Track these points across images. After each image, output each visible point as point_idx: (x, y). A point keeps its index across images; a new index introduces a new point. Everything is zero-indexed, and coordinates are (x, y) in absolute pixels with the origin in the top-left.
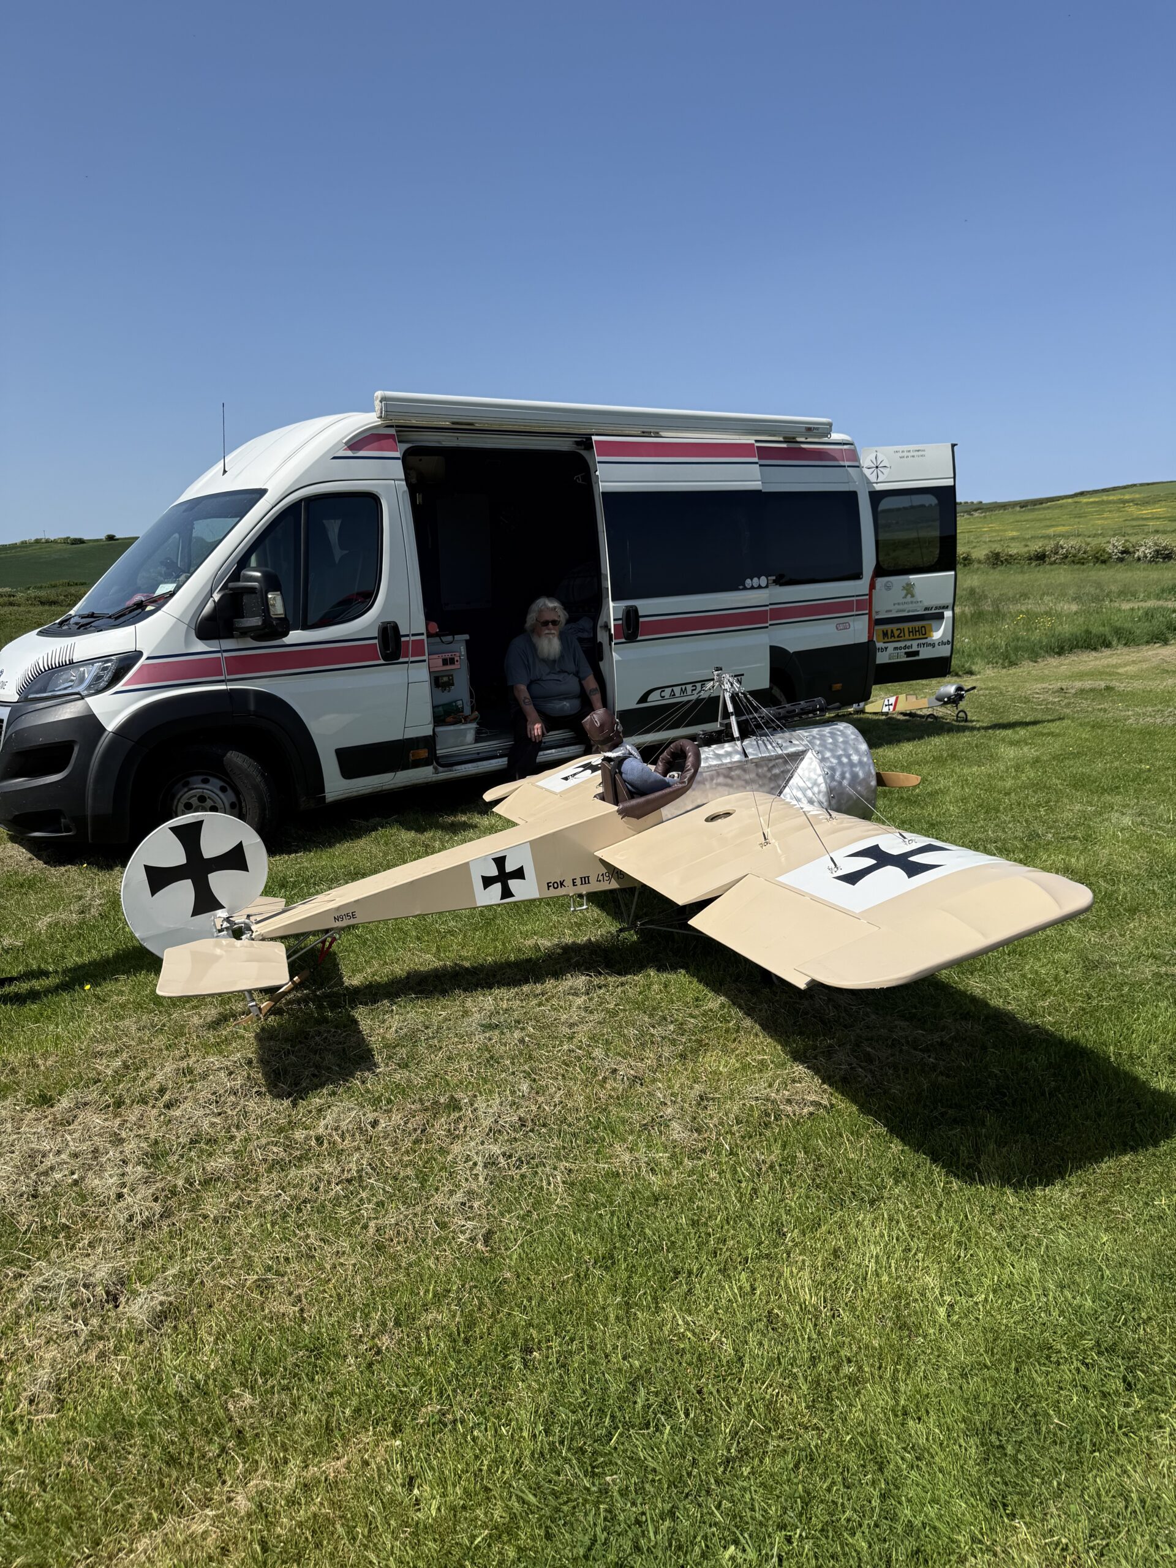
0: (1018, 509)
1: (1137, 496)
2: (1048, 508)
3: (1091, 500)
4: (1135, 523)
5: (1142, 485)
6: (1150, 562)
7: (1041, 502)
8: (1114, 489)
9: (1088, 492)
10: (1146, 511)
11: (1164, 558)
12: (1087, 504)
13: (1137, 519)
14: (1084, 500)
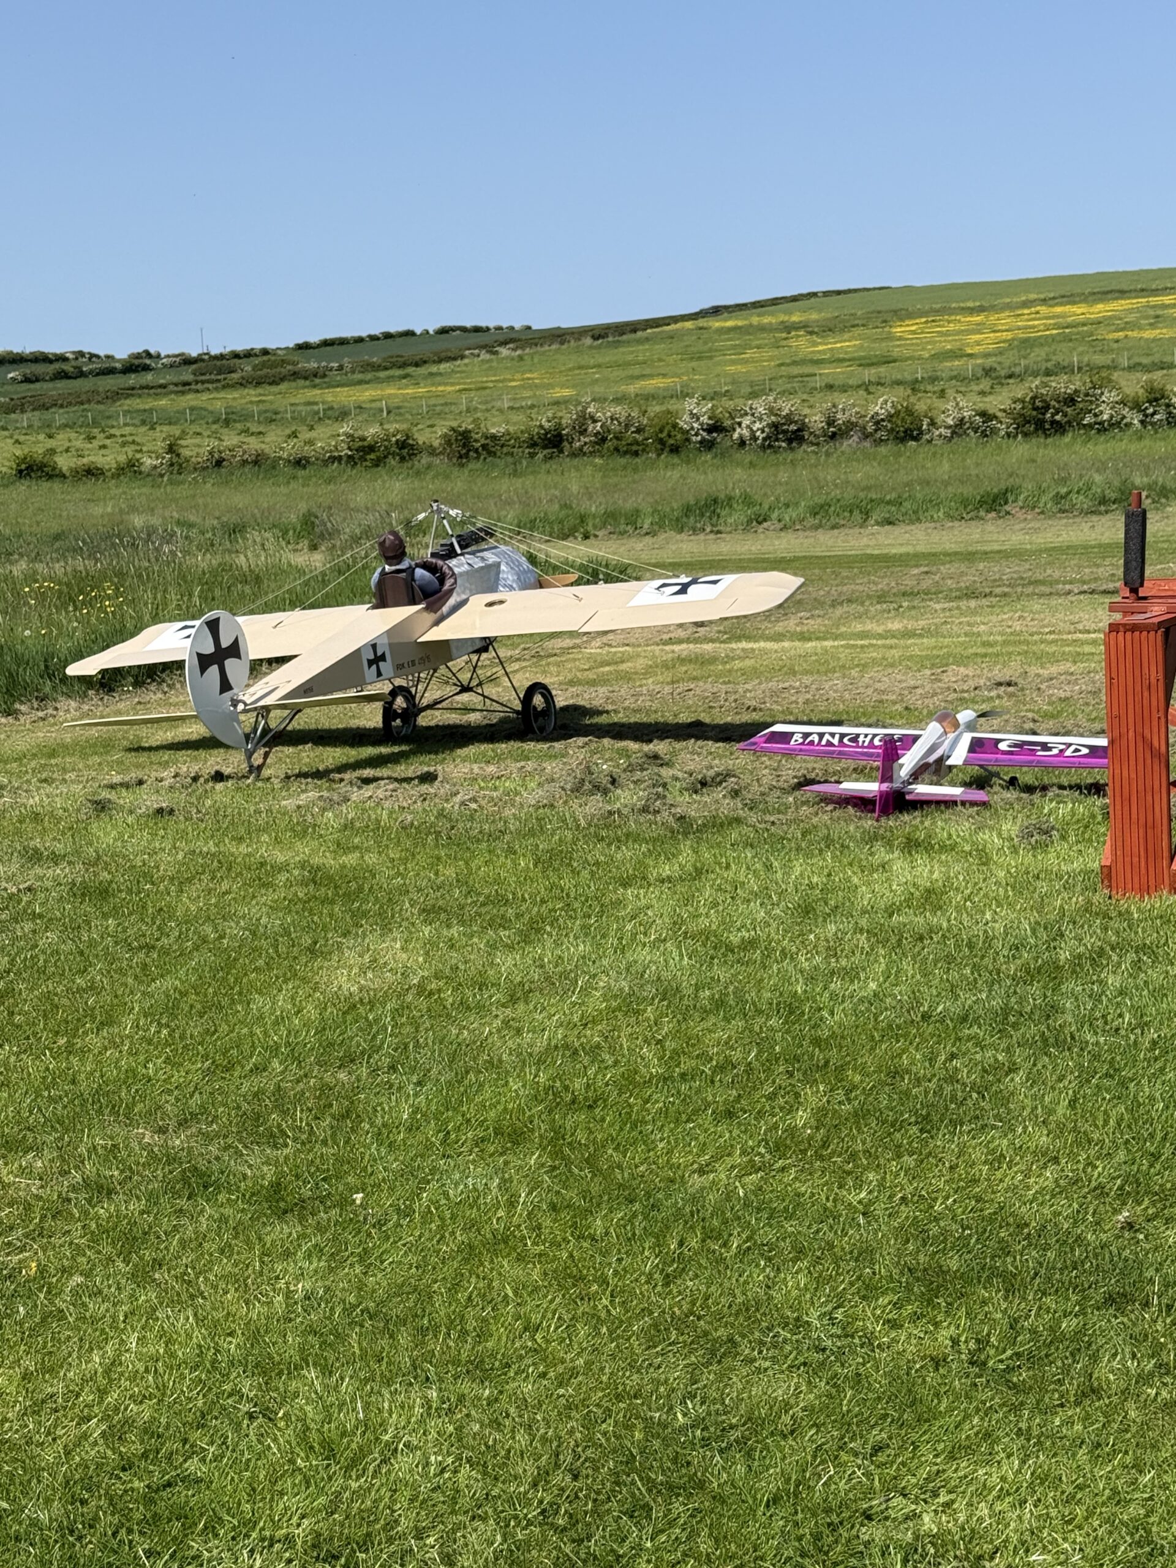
0: (588, 341)
1: (814, 316)
2: (647, 339)
3: (730, 324)
4: (796, 370)
5: (827, 294)
6: (763, 447)
7: (633, 327)
8: (775, 302)
9: (726, 308)
10: (823, 347)
11: (790, 441)
12: (721, 331)
13: (803, 362)
14: (716, 324)
